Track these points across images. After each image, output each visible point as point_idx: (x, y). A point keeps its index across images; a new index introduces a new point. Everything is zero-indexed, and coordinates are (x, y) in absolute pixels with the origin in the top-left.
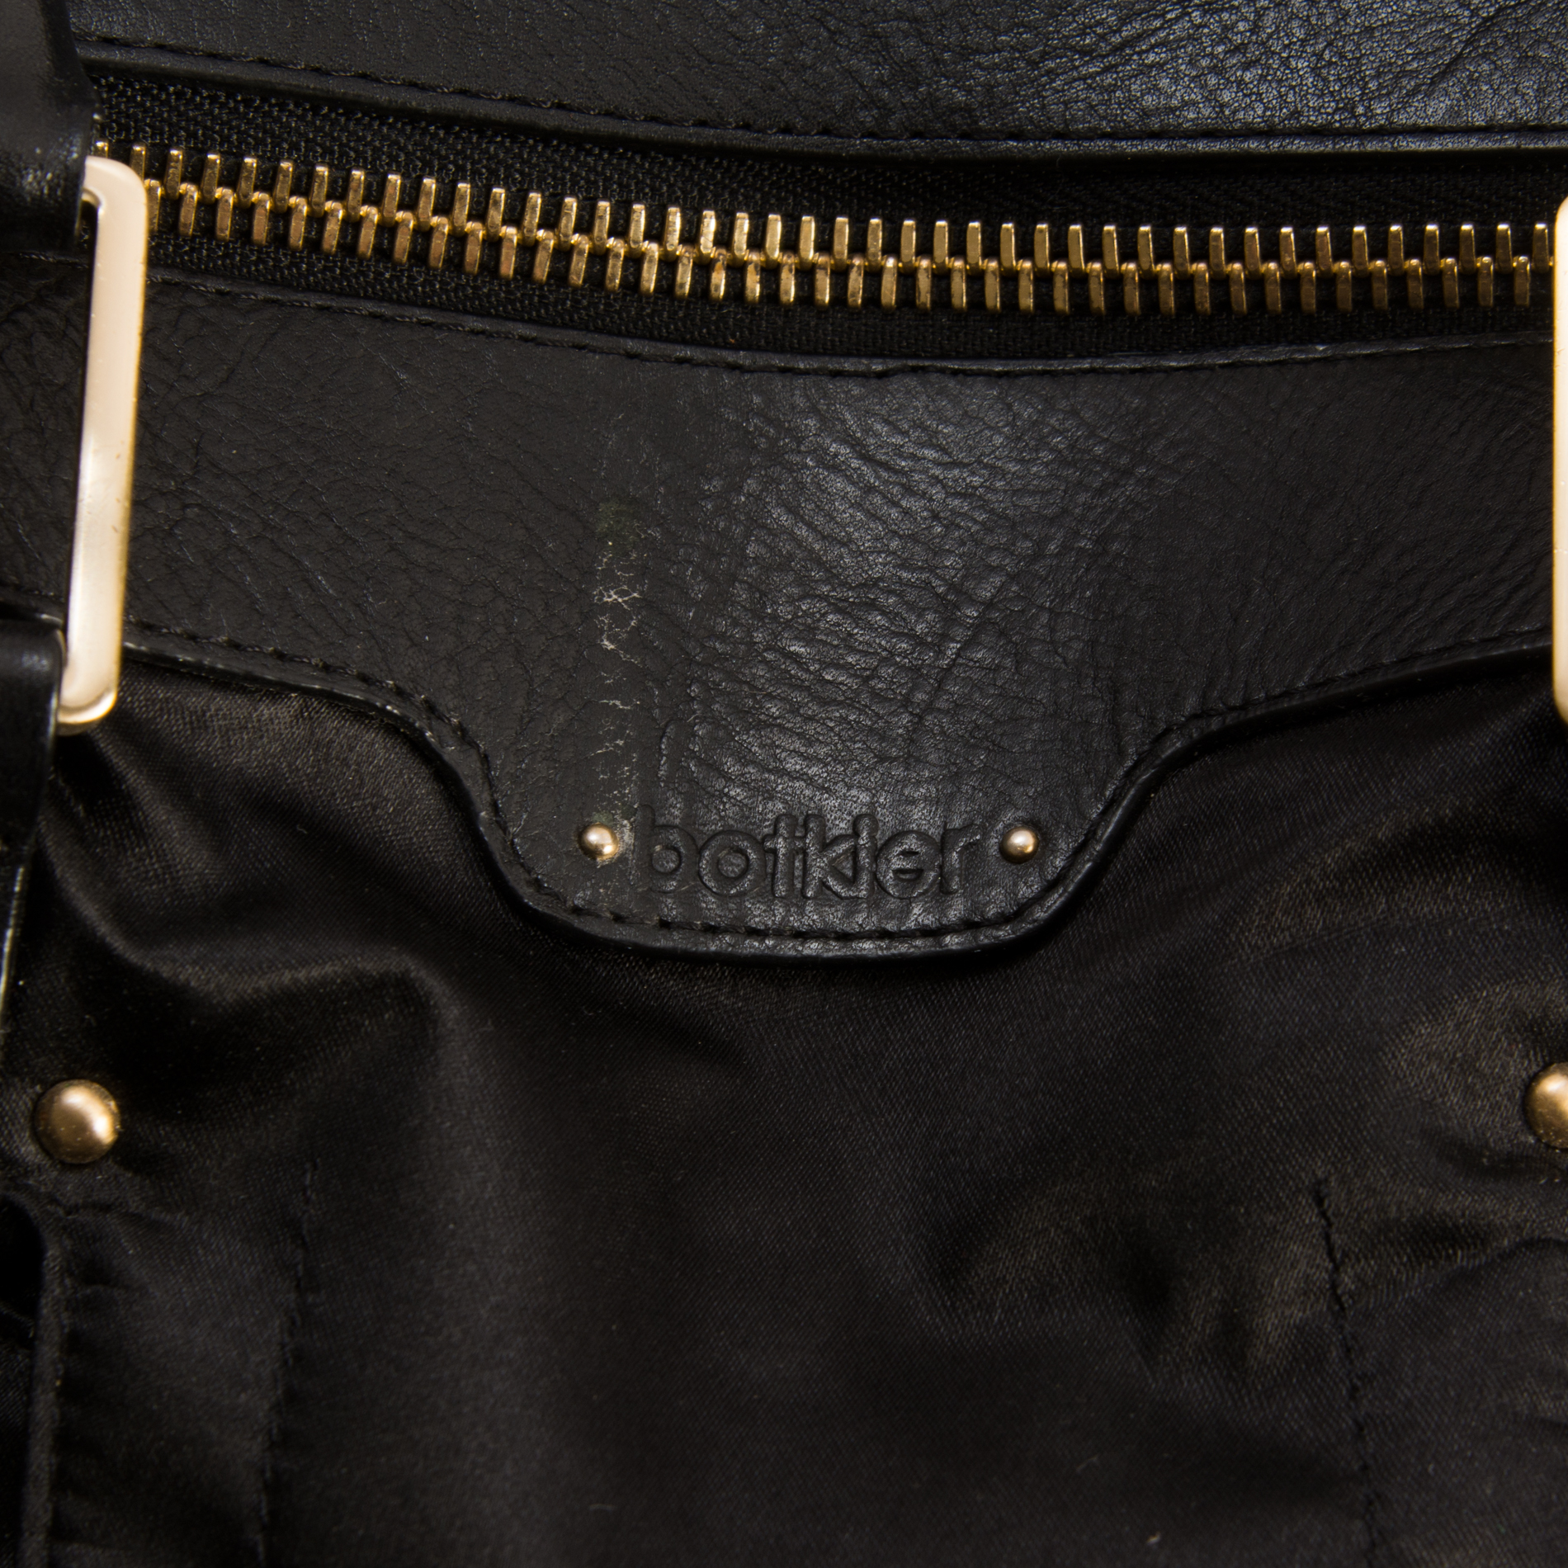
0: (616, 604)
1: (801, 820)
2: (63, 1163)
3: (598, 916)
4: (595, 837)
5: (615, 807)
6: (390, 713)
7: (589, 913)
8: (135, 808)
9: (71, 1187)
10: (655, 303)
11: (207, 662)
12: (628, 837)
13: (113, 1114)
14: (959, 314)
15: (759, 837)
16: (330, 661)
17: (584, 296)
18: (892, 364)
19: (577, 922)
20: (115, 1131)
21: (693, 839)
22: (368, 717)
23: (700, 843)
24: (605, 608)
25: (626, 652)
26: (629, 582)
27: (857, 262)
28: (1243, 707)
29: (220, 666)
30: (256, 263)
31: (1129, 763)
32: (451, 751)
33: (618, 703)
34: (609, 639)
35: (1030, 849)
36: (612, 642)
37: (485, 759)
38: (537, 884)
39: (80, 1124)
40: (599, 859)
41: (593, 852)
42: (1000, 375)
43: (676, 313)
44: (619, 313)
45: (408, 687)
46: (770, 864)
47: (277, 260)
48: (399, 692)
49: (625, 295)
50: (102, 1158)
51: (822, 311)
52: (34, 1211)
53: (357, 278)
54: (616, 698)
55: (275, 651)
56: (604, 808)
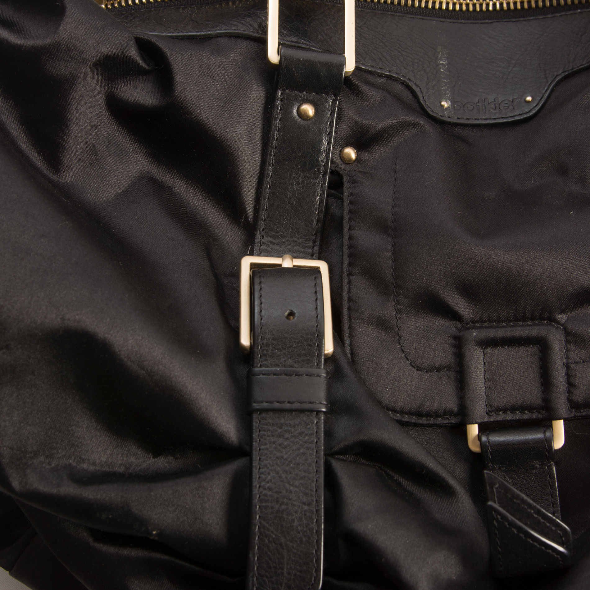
0: (442, 64)
1: (483, 100)
2: (346, 163)
3: (445, 117)
4: (443, 103)
5: (446, 98)
6: (402, 80)
7: (443, 116)
8: (359, 88)
9: (348, 168)
10: (445, 12)
11: (367, 68)
12: (450, 103)
13: (355, 153)
14: (505, 11)
15: (475, 103)
16: (390, 70)
17: (431, 11)
18: (492, 21)
19: (441, 118)
20: (356, 156)
21: (462, 104)
22: (397, 81)
23: (464, 104)
24: (441, 64)
25: (446, 72)
26: (445, 60)
27: (484, 2)
28: (572, 69)
29: (370, 69)
30: (367, 6)
31: (549, 83)
32: (414, 87)
33: (445, 80)
34: (442, 69)
35: (531, 100)
36: (443, 70)
37: (421, 89)
38: (433, 111)
39: (349, 155)
40: (444, 107)
41: (443, 106)
42: (514, 21)
43: (449, 14)
44: (438, 14)
45: (405, 75)
46: (478, 108)
47: (371, 5)
48: (403, 76)
49: (439, 11)
50: (353, 162)
51: (478, 12)
52: (341, 172)
53: (387, 9)
54: (445, 79)
55: (379, 68)
56: (444, 98)
